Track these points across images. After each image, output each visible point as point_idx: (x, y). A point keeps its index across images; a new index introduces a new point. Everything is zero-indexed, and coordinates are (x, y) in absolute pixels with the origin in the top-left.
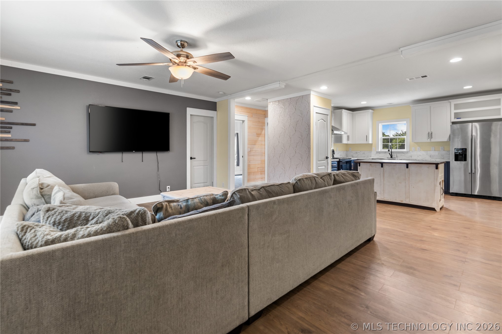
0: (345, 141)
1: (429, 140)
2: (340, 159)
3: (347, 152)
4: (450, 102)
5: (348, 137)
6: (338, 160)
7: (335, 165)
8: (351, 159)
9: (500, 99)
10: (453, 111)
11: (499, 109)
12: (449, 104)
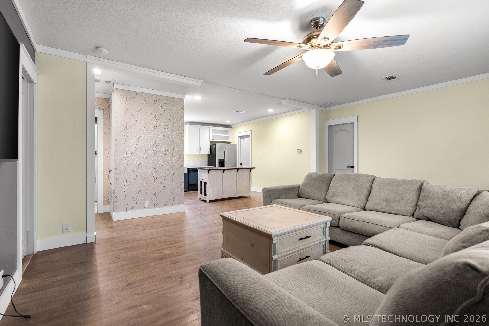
1: (199, 153)
9: (229, 131)
10: (211, 134)
11: (229, 137)
12: (209, 128)
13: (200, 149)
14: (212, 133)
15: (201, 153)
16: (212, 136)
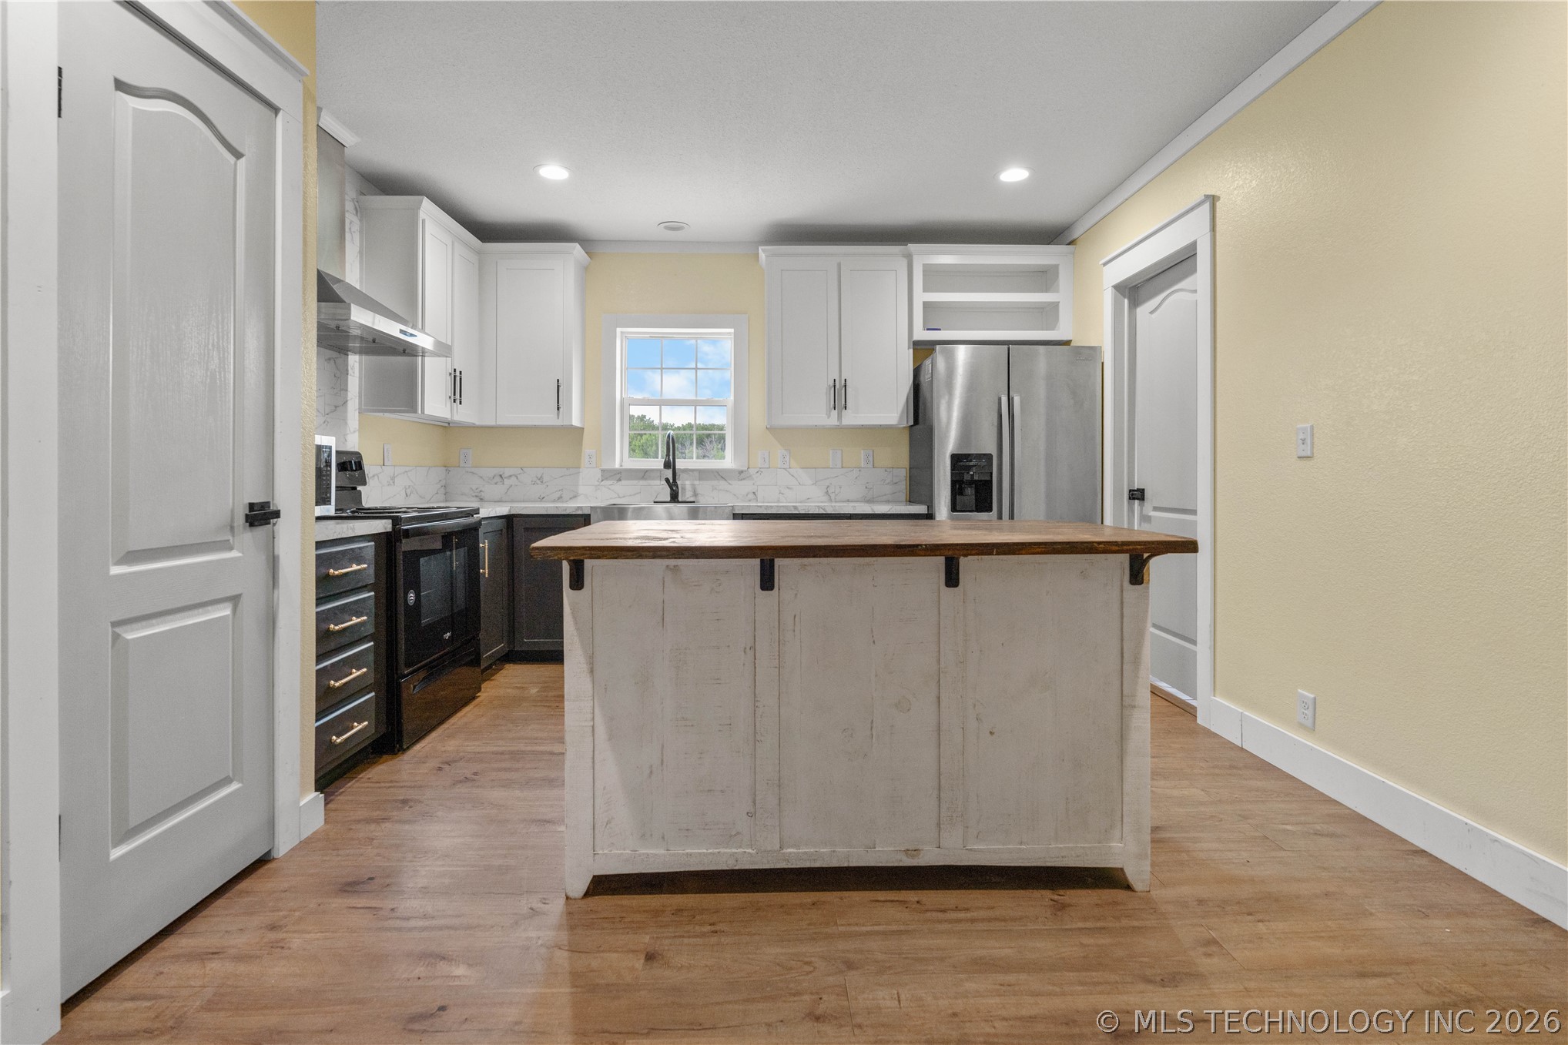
0: (435, 402)
1: (833, 420)
2: (396, 521)
3: (448, 471)
4: (909, 258)
5: (456, 380)
6: (382, 526)
7: (355, 567)
8: (477, 511)
9: (1056, 267)
10: (921, 297)
11: (1055, 306)
12: (904, 262)
13: (839, 395)
14: (926, 289)
15: (850, 418)
16: (927, 306)
